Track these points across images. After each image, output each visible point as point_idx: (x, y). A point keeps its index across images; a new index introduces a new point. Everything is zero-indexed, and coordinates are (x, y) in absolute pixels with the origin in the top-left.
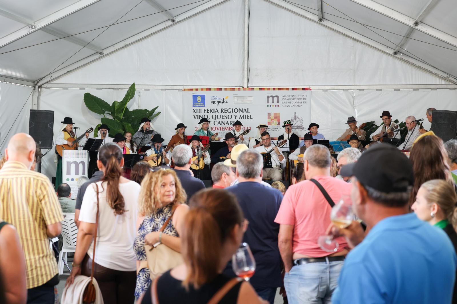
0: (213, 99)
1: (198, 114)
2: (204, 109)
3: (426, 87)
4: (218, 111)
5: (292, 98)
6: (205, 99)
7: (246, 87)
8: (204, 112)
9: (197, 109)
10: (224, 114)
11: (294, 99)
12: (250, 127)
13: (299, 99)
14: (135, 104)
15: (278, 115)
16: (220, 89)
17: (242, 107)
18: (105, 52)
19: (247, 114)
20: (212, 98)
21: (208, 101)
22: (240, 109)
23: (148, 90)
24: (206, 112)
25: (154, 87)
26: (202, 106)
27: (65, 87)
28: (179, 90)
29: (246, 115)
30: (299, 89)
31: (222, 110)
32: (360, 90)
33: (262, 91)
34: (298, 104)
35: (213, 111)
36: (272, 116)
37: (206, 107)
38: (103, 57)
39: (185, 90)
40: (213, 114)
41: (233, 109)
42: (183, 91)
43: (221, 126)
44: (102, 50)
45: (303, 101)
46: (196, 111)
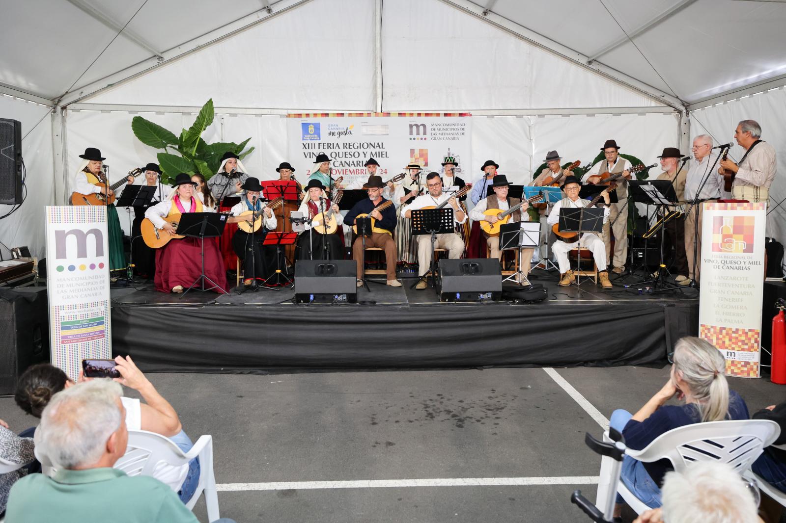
0: (332, 129)
1: (310, 151)
2: (319, 144)
3: (631, 110)
4: (338, 147)
5: (445, 127)
6: (319, 129)
7: (379, 111)
8: (319, 148)
9: (309, 144)
10: (348, 150)
11: (447, 129)
12: (386, 170)
13: (454, 129)
14: (216, 135)
15: (424, 152)
16: (342, 115)
17: (374, 141)
18: (166, 57)
19: (381, 150)
20: (331, 127)
21: (324, 132)
22: (370, 144)
23: (236, 115)
24: (321, 147)
25: (244, 111)
26: (315, 140)
27: (106, 109)
28: (281, 116)
29: (379, 152)
30: (454, 115)
31: (345, 145)
32: (540, 116)
33: (402, 118)
34: (453, 136)
35: (332, 146)
36: (417, 153)
37: (322, 141)
38: (164, 64)
39: (291, 116)
40: (332, 150)
41: (360, 143)
42: (287, 116)
43: (344, 168)
44: (162, 53)
45: (459, 132)
46: (307, 146)
